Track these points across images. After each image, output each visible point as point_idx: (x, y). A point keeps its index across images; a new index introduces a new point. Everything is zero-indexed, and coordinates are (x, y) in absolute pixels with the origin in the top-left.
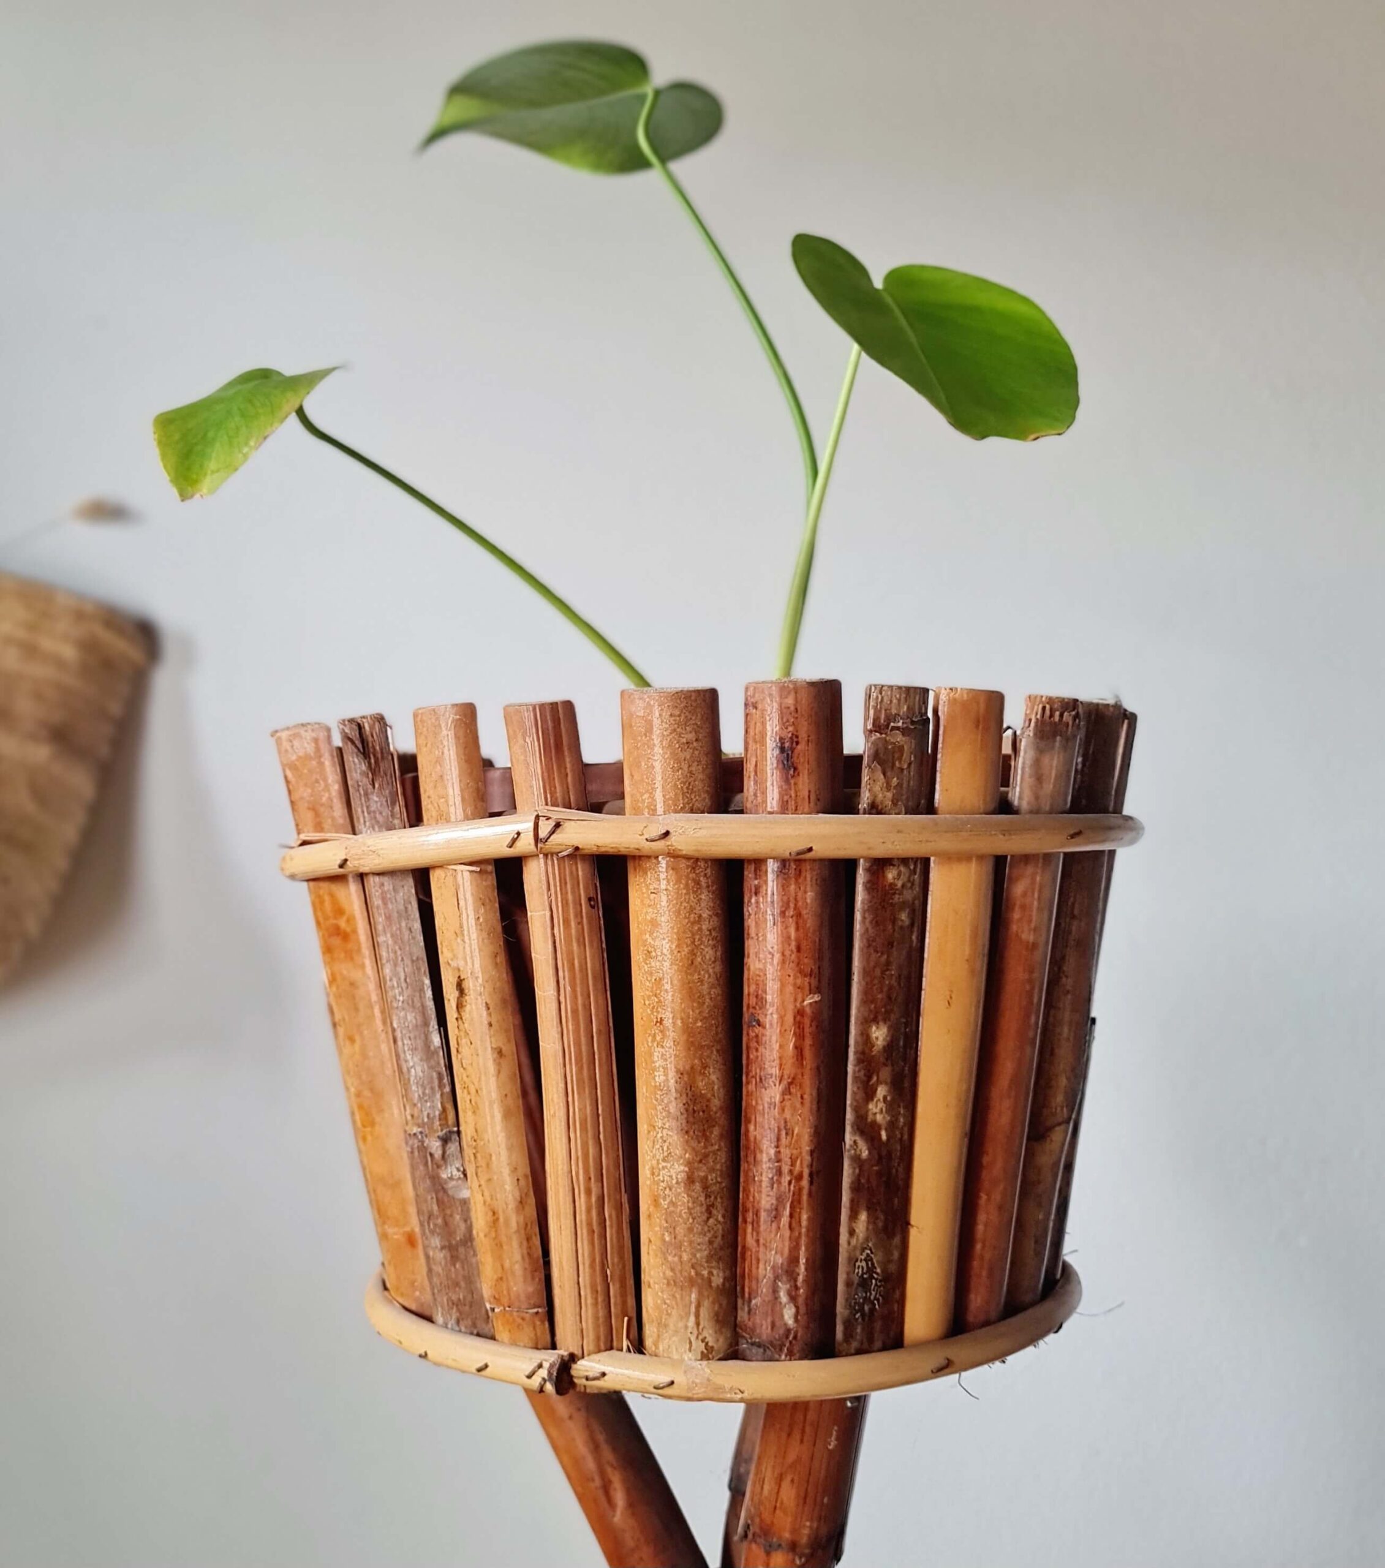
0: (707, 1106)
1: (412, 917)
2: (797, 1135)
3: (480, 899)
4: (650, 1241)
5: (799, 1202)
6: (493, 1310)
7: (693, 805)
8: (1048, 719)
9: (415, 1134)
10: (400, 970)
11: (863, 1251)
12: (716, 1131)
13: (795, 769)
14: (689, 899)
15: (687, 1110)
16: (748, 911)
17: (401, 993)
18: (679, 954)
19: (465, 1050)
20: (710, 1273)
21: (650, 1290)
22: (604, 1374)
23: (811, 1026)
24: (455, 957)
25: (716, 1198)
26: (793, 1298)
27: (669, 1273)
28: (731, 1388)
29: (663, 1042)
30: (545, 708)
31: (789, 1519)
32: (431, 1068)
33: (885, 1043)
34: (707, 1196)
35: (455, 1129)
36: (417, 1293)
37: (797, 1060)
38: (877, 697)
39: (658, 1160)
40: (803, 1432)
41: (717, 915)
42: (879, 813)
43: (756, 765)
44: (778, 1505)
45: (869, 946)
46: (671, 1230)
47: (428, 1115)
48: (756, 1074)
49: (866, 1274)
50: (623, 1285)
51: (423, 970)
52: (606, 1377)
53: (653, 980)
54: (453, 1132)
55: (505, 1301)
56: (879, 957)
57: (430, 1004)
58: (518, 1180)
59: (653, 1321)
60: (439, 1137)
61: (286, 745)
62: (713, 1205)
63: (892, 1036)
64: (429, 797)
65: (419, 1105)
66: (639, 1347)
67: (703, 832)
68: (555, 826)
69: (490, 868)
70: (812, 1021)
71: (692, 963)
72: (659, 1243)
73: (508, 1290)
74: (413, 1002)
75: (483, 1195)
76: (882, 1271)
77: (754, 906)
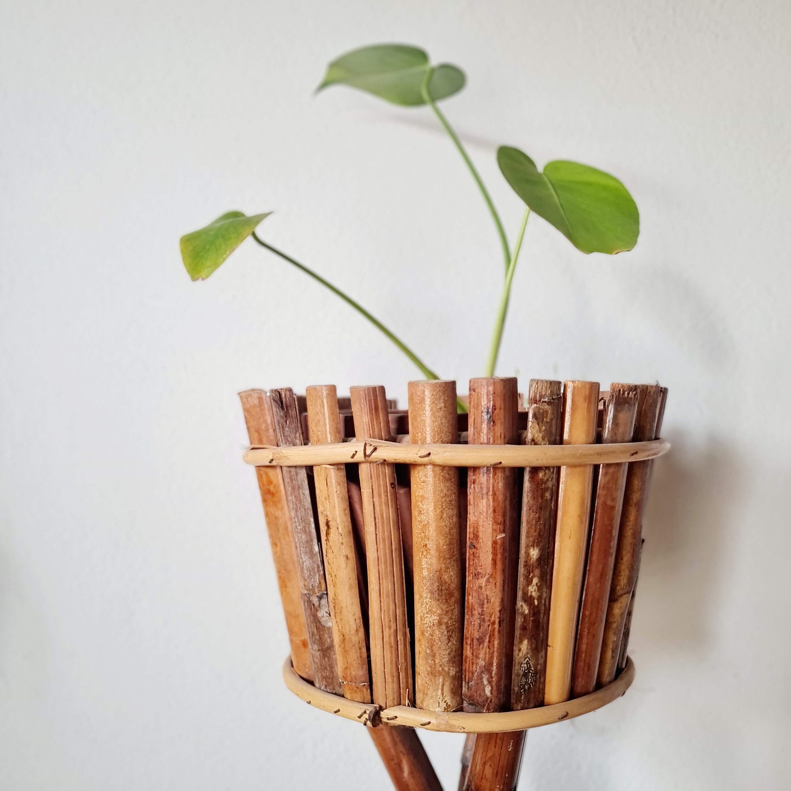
0: (448, 587)
1: (305, 488)
2: (493, 602)
3: (338, 482)
4: (420, 652)
5: (493, 635)
6: (343, 682)
7: (443, 439)
8: (621, 396)
9: (306, 594)
10: (299, 513)
11: (526, 659)
12: (453, 599)
13: (494, 422)
14: (440, 486)
15: (438, 589)
16: (470, 491)
17: (299, 525)
18: (435, 513)
19: (330, 555)
20: (449, 669)
21: (419, 676)
22: (396, 717)
23: (500, 549)
24: (325, 510)
25: (452, 632)
26: (490, 682)
27: (429, 669)
28: (459, 726)
29: (427, 556)
30: (370, 390)
31: (488, 784)
32: (314, 562)
33: (537, 557)
34: (448, 632)
35: (326, 592)
36: (307, 670)
37: (493, 565)
38: (535, 386)
39: (424, 613)
40: (496, 743)
41: (454, 493)
42: (535, 444)
43: (474, 420)
44: (483, 777)
45: (530, 509)
46: (430, 648)
47: (312, 585)
48: (473, 571)
49: (526, 670)
50: (407, 674)
51: (310, 514)
52: (397, 719)
53: (422, 525)
54: (325, 594)
55: (349, 679)
56: (535, 515)
57: (314, 531)
58: (355, 620)
59: (421, 691)
60: (317, 596)
61: (245, 400)
62: (451, 636)
63: (541, 554)
64: (313, 431)
65: (308, 580)
66: (413, 704)
67: (447, 454)
68: (374, 449)
69: (343, 467)
70: (501, 547)
71: (442, 517)
72: (424, 654)
73: (350, 674)
74: (305, 530)
75: (338, 627)
76: (534, 669)
77: (472, 489)
